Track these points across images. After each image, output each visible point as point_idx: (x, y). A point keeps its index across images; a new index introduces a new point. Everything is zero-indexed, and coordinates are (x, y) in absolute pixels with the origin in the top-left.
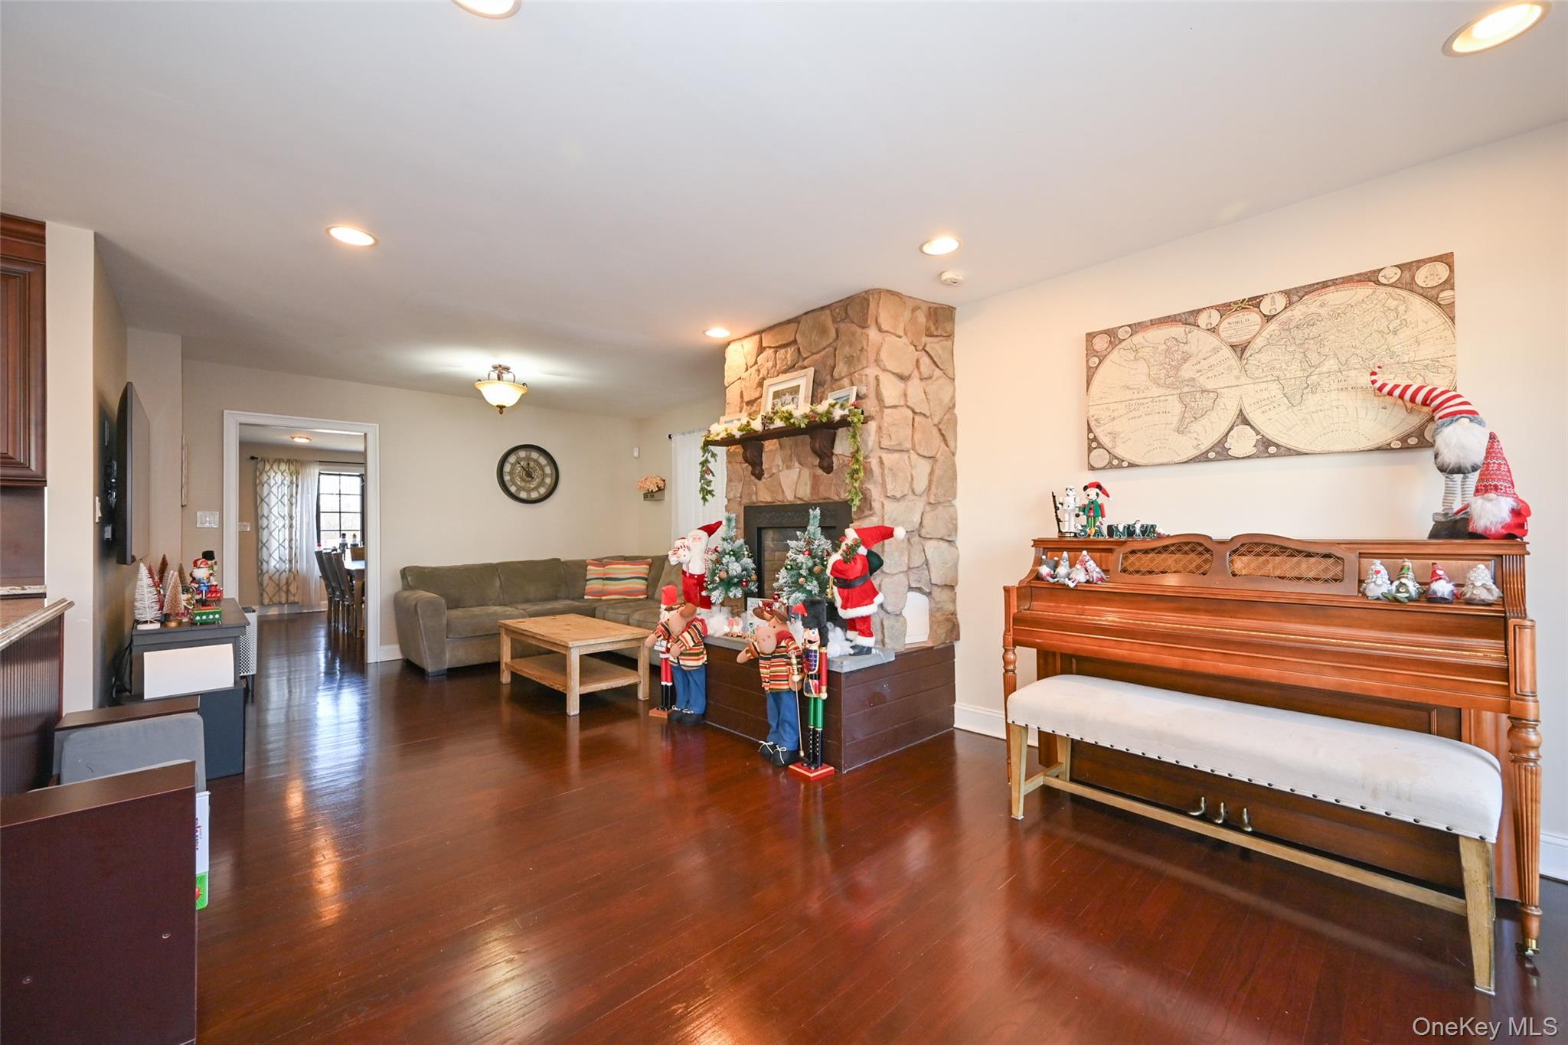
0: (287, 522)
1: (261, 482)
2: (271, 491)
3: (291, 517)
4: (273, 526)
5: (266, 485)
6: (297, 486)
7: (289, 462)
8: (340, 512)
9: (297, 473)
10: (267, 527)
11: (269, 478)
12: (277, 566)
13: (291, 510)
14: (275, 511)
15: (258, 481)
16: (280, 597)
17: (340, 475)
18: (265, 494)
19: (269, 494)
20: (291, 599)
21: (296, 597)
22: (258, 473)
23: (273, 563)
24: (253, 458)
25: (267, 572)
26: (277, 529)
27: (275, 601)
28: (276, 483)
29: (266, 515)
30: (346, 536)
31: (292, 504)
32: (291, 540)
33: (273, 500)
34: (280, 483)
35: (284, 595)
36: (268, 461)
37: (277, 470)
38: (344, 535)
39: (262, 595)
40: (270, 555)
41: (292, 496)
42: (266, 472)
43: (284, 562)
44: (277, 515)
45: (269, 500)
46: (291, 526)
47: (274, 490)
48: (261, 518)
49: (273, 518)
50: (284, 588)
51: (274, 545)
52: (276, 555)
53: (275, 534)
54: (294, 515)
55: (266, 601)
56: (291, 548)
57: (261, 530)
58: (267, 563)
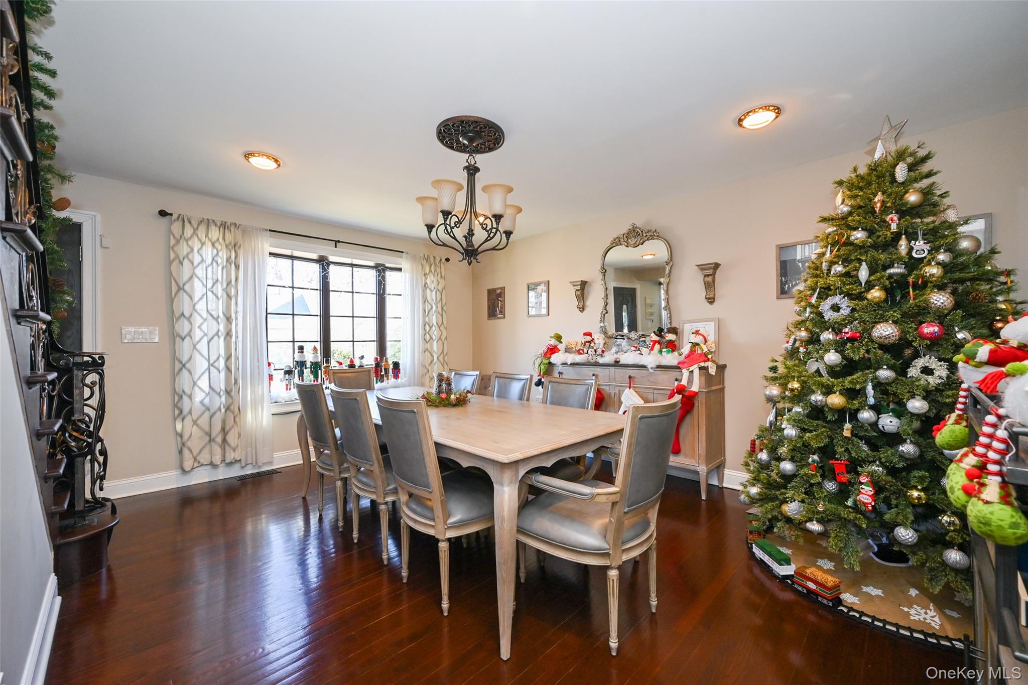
0: (222, 327)
1: (177, 257)
2: (194, 273)
3: (228, 319)
4: (198, 334)
5: (186, 262)
6: (237, 267)
7: (224, 226)
8: (293, 315)
9: (235, 246)
10: (189, 334)
11: (192, 250)
12: (207, 401)
13: (228, 307)
14: (201, 307)
15: (172, 255)
16: (211, 453)
17: (292, 257)
18: (186, 277)
19: (191, 278)
20: (231, 456)
21: (238, 451)
22: (173, 242)
23: (199, 396)
24: (163, 213)
25: (190, 412)
26: (205, 340)
27: (202, 461)
28: (203, 260)
29: (187, 314)
30: (305, 350)
31: (229, 297)
32: (228, 358)
33: (198, 289)
34: (209, 261)
35: (218, 450)
36: (190, 222)
37: (203, 239)
38: (301, 349)
39: (181, 452)
40: (195, 384)
41: (229, 283)
42: (187, 241)
43: (219, 394)
44: (205, 315)
45: (192, 287)
46: (228, 334)
47: (200, 272)
48: (178, 319)
49: (198, 320)
50: (219, 439)
51: (200, 364)
52: (204, 383)
53: (203, 346)
54: (233, 316)
55: (187, 465)
56: (228, 369)
57: (178, 340)
58: (190, 397)
